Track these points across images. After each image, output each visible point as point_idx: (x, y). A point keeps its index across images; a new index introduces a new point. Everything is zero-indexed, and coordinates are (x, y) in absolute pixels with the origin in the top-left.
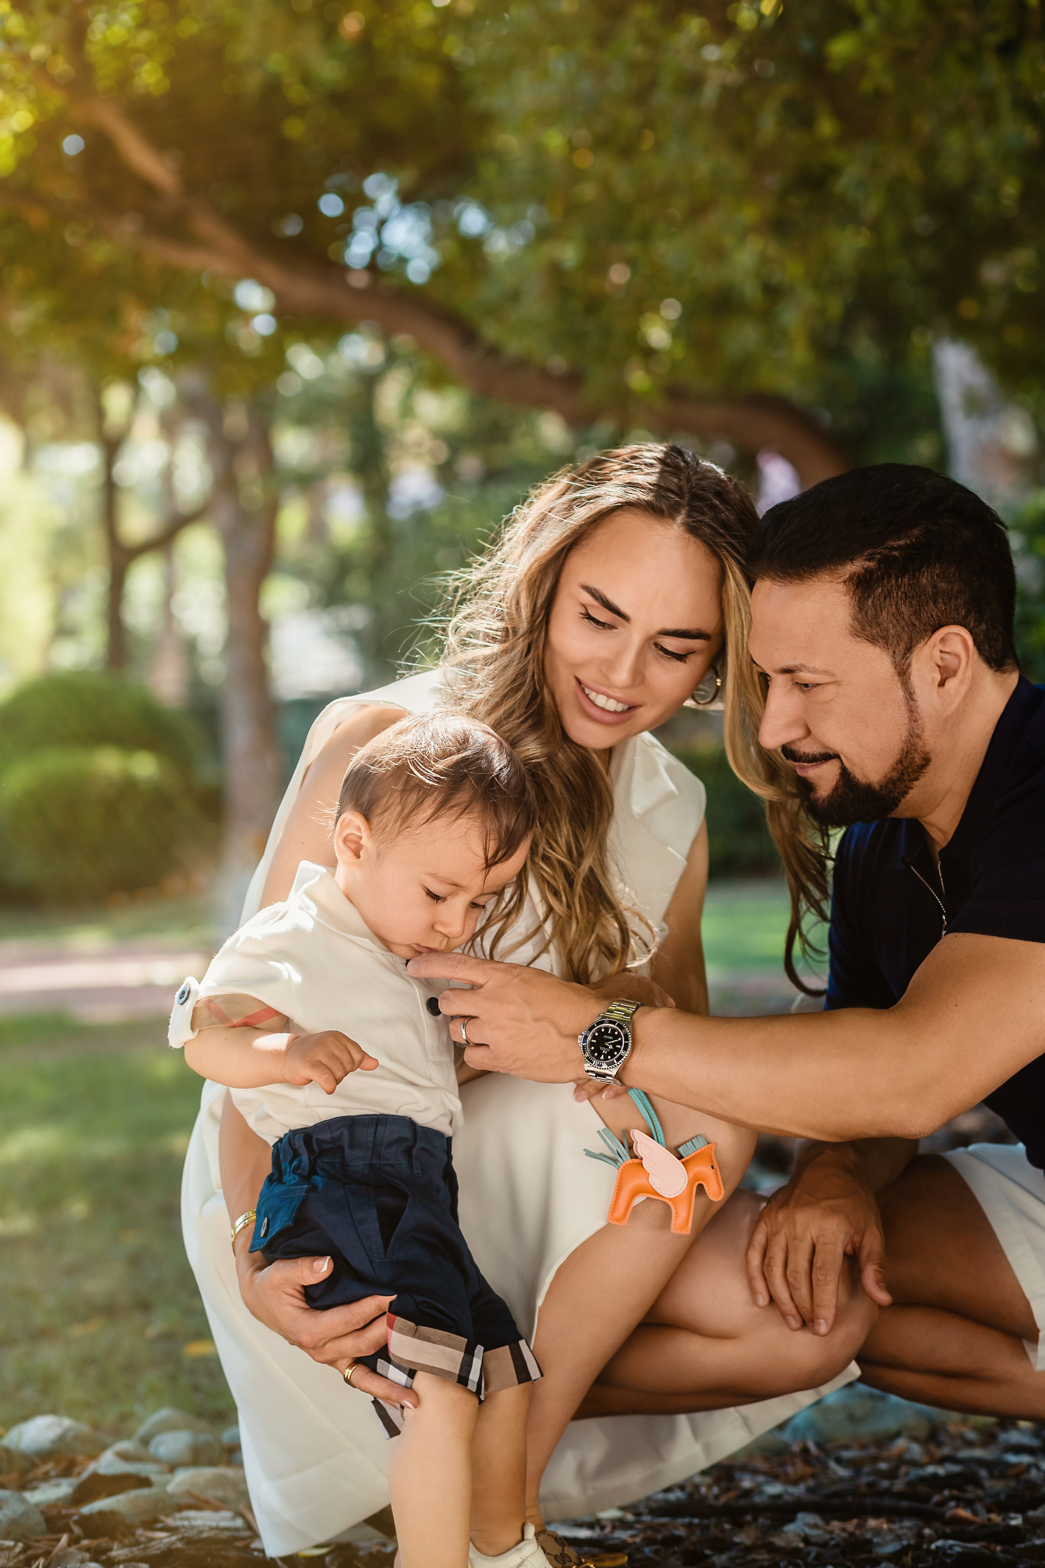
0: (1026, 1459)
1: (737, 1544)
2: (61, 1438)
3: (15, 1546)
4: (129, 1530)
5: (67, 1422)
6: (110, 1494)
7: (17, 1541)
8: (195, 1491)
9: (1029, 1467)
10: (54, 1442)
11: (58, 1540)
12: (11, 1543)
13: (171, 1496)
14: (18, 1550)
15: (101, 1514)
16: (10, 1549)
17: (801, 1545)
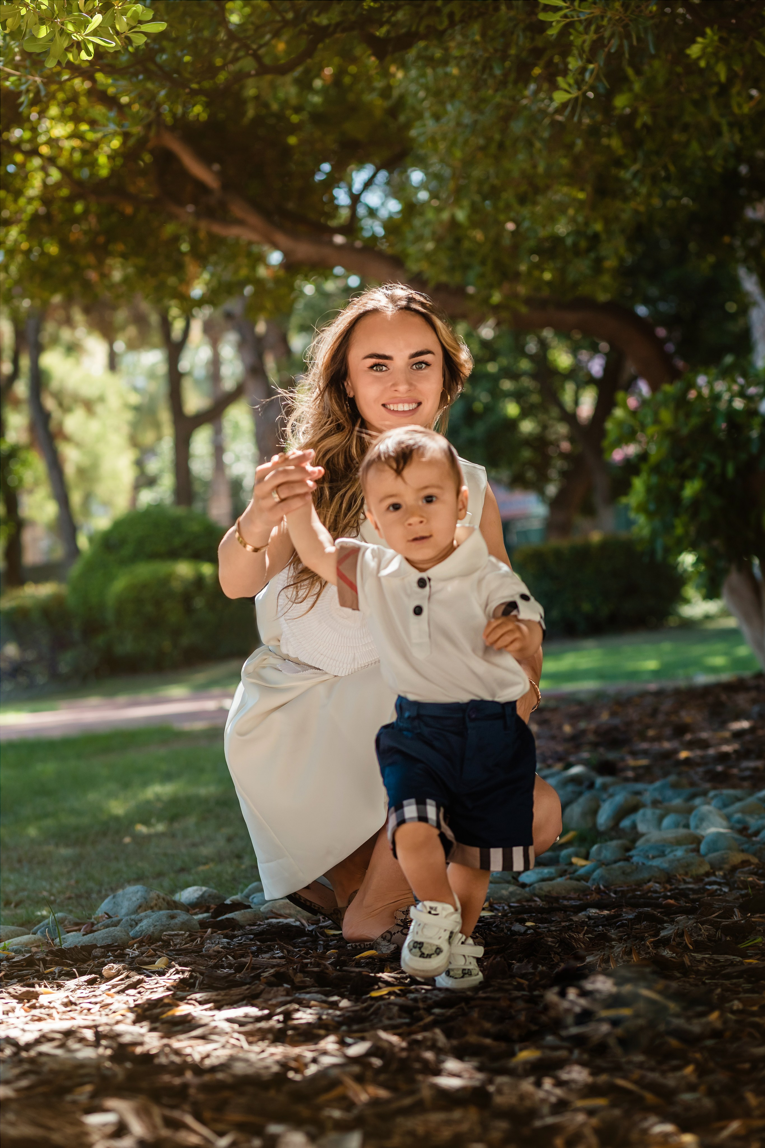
0: (715, 887)
1: (554, 921)
2: (202, 896)
3: (185, 933)
4: (242, 927)
5: (204, 889)
6: (231, 912)
7: (186, 932)
8: (275, 910)
9: (717, 890)
10: (198, 898)
11: (206, 932)
12: (183, 932)
13: (263, 913)
14: (186, 935)
15: (227, 919)
16: (182, 935)
17: (587, 920)
